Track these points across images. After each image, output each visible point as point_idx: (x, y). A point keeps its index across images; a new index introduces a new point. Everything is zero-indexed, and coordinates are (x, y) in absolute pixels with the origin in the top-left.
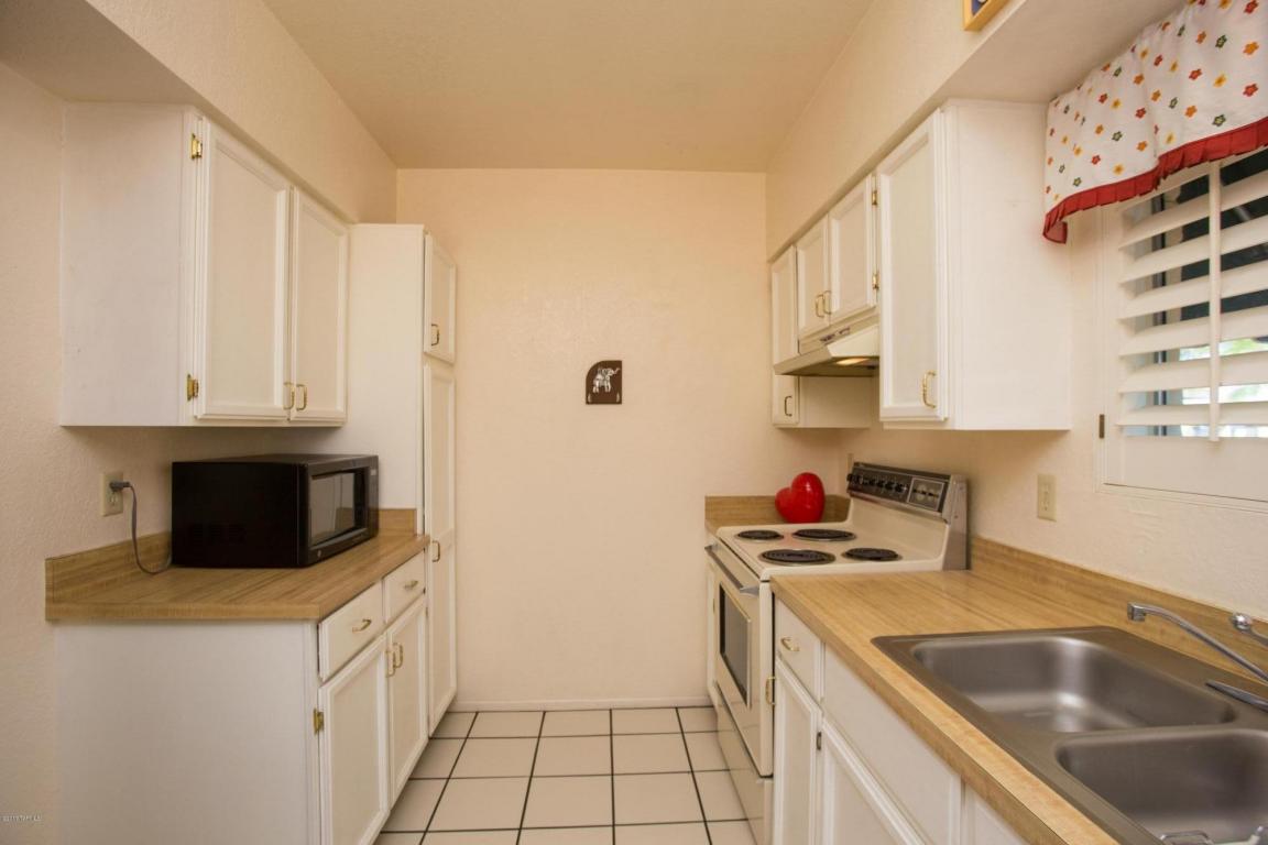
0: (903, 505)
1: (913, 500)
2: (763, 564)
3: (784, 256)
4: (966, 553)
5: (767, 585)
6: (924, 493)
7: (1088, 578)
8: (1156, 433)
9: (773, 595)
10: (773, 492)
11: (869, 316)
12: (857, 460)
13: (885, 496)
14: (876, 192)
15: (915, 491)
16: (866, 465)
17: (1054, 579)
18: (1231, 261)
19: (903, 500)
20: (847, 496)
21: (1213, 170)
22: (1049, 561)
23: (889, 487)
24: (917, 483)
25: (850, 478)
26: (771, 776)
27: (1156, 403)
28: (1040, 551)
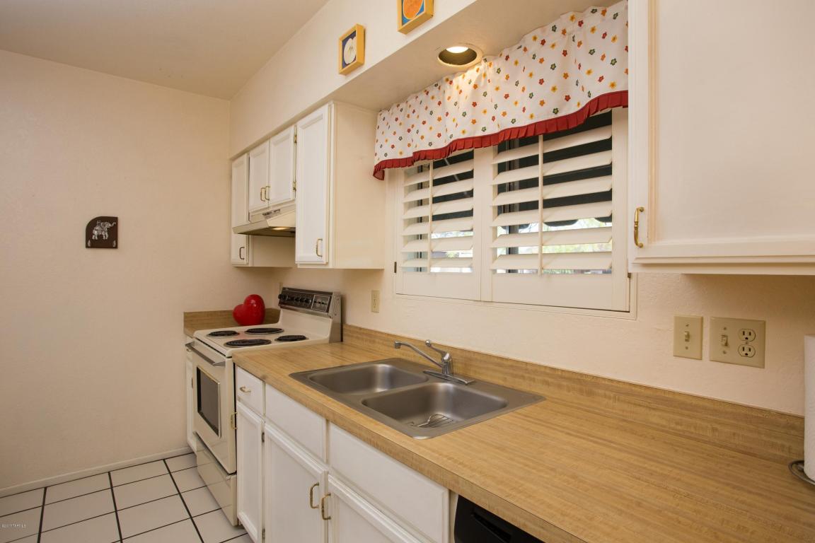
0: (310, 310)
1: (314, 307)
2: (227, 348)
3: (241, 159)
4: (340, 333)
5: (230, 359)
6: (319, 303)
7: (389, 337)
8: (417, 271)
9: (234, 364)
10: (232, 309)
11: (291, 204)
12: (285, 286)
13: (300, 306)
14: (296, 136)
15: (315, 302)
16: (289, 289)
17: (377, 340)
18: (437, 200)
19: (309, 308)
20: (279, 308)
21: (431, 162)
22: (376, 332)
23: (301, 301)
24: (317, 298)
25: (280, 297)
26: (236, 473)
27: (418, 257)
28: (373, 328)
